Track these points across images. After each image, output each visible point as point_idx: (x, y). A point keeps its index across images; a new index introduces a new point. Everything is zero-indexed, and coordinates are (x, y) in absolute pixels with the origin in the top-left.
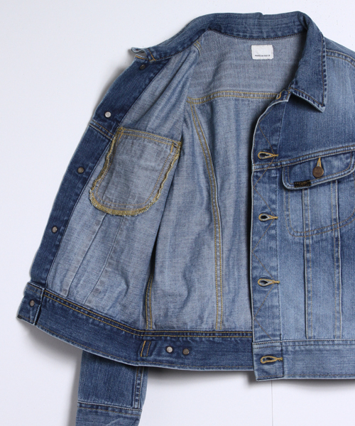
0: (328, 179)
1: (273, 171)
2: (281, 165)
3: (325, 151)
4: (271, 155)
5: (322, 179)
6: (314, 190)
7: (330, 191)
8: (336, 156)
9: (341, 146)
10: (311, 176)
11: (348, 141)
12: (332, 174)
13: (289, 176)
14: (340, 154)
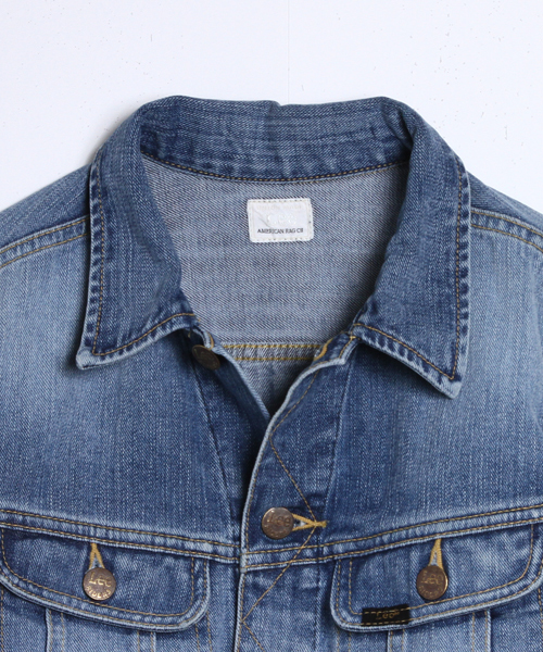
0: (460, 606)
1: (306, 571)
2: (331, 553)
3: (455, 518)
4: (305, 523)
5: (444, 606)
6: (421, 637)
7: (466, 640)
8: (487, 535)
9: (501, 505)
10: (413, 593)
11: (526, 493)
12: (474, 591)
13: (352, 587)
14: (499, 531)
